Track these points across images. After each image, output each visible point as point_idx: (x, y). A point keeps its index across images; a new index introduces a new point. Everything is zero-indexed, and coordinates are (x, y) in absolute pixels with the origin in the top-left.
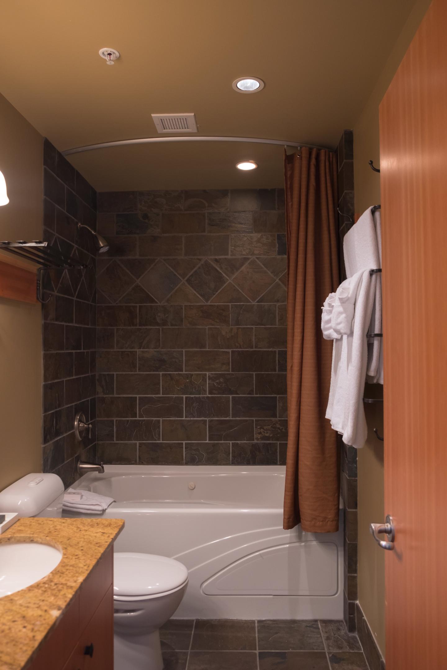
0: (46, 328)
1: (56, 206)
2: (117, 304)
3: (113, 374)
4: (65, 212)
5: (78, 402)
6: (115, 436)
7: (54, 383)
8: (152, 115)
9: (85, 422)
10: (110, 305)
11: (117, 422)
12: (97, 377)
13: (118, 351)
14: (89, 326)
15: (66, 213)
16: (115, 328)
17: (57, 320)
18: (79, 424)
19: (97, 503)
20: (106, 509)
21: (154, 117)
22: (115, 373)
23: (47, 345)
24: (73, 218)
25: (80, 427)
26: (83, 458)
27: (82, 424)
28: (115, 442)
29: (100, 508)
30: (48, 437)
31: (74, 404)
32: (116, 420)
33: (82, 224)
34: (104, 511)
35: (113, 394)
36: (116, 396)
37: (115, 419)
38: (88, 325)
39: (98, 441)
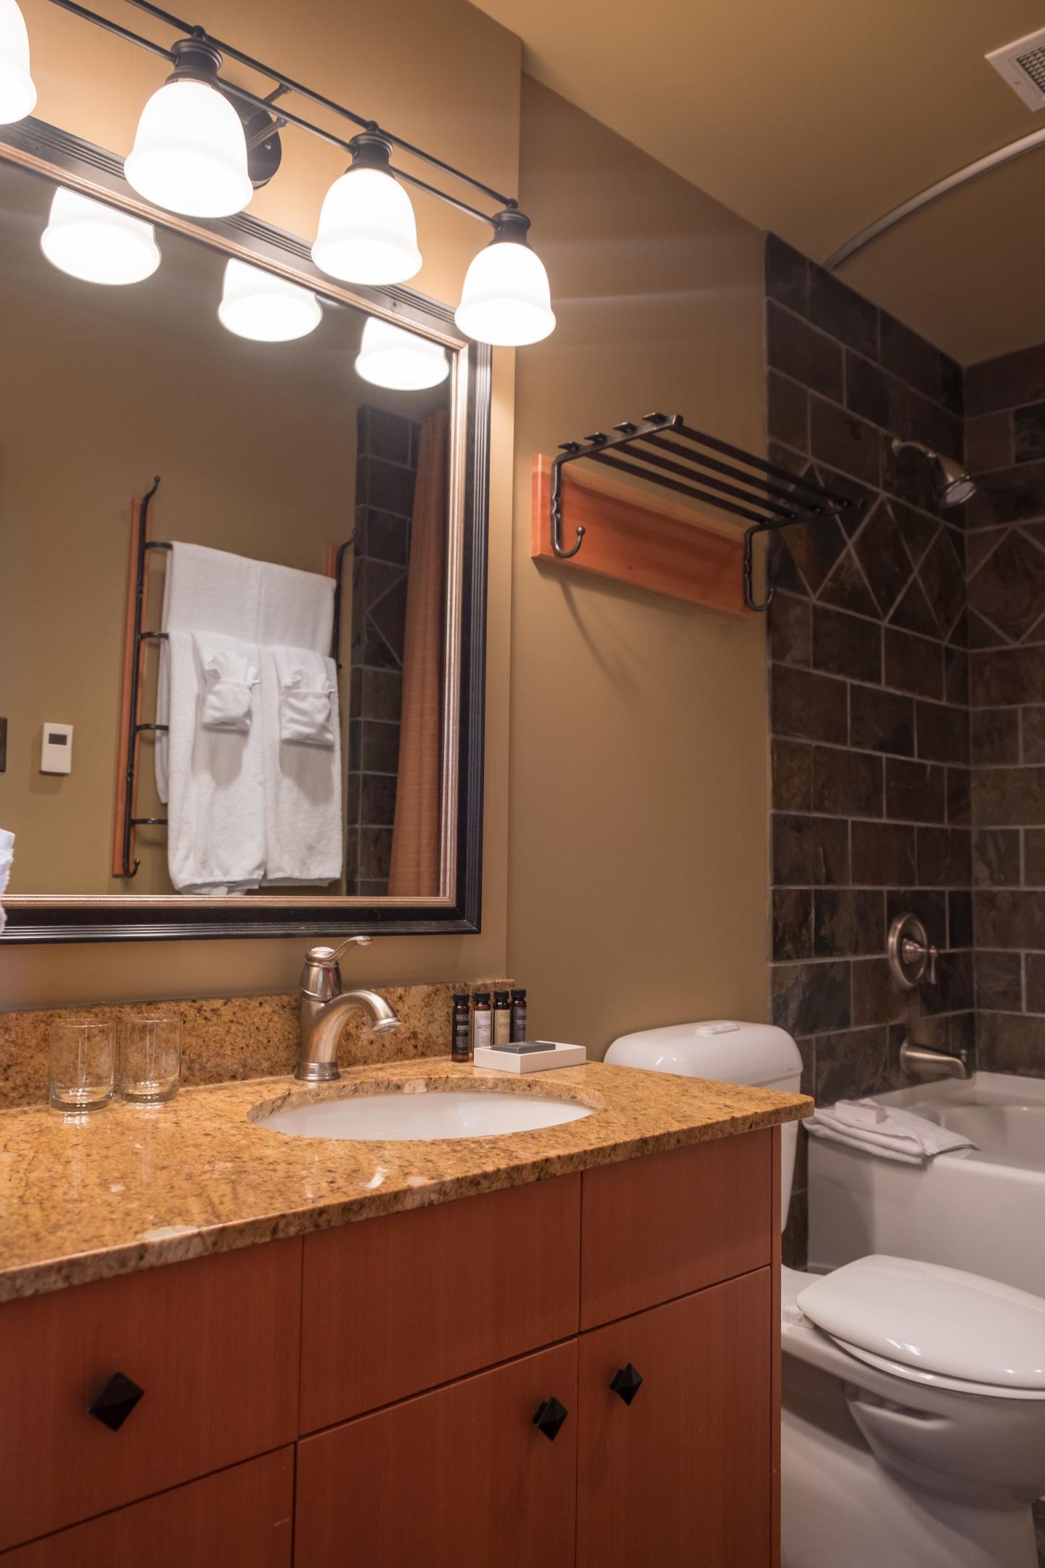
0: (778, 678)
1: (811, 391)
2: (1023, 643)
3: (1017, 832)
4: (844, 407)
5: (902, 889)
6: (1024, 998)
7: (808, 818)
8: (988, 56)
9: (925, 941)
10: (1004, 648)
11: (1030, 960)
12: (974, 839)
13: (1030, 770)
14: (944, 703)
15: (849, 412)
16: (1019, 707)
17: (816, 665)
18: (900, 944)
19: (908, 1135)
20: (933, 1156)
21: (994, 58)
22: (1021, 828)
23: (780, 718)
24: (873, 425)
25: (906, 951)
26: (922, 1037)
27: (911, 945)
28: (1025, 1013)
29: (915, 1148)
30: (789, 947)
31: (885, 888)
32: (1027, 956)
33: (903, 440)
34: (927, 1159)
35: (1017, 882)
36: (1024, 888)
37: (1023, 952)
38: (939, 697)
39: (979, 1007)
